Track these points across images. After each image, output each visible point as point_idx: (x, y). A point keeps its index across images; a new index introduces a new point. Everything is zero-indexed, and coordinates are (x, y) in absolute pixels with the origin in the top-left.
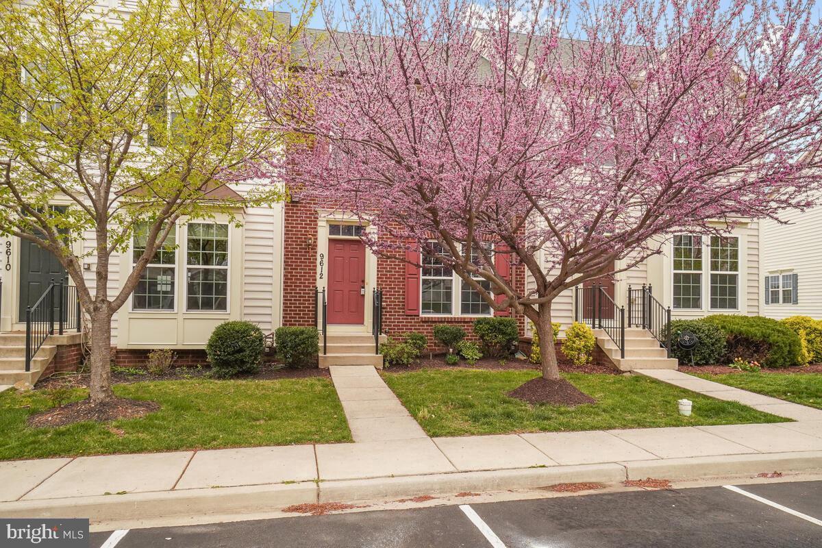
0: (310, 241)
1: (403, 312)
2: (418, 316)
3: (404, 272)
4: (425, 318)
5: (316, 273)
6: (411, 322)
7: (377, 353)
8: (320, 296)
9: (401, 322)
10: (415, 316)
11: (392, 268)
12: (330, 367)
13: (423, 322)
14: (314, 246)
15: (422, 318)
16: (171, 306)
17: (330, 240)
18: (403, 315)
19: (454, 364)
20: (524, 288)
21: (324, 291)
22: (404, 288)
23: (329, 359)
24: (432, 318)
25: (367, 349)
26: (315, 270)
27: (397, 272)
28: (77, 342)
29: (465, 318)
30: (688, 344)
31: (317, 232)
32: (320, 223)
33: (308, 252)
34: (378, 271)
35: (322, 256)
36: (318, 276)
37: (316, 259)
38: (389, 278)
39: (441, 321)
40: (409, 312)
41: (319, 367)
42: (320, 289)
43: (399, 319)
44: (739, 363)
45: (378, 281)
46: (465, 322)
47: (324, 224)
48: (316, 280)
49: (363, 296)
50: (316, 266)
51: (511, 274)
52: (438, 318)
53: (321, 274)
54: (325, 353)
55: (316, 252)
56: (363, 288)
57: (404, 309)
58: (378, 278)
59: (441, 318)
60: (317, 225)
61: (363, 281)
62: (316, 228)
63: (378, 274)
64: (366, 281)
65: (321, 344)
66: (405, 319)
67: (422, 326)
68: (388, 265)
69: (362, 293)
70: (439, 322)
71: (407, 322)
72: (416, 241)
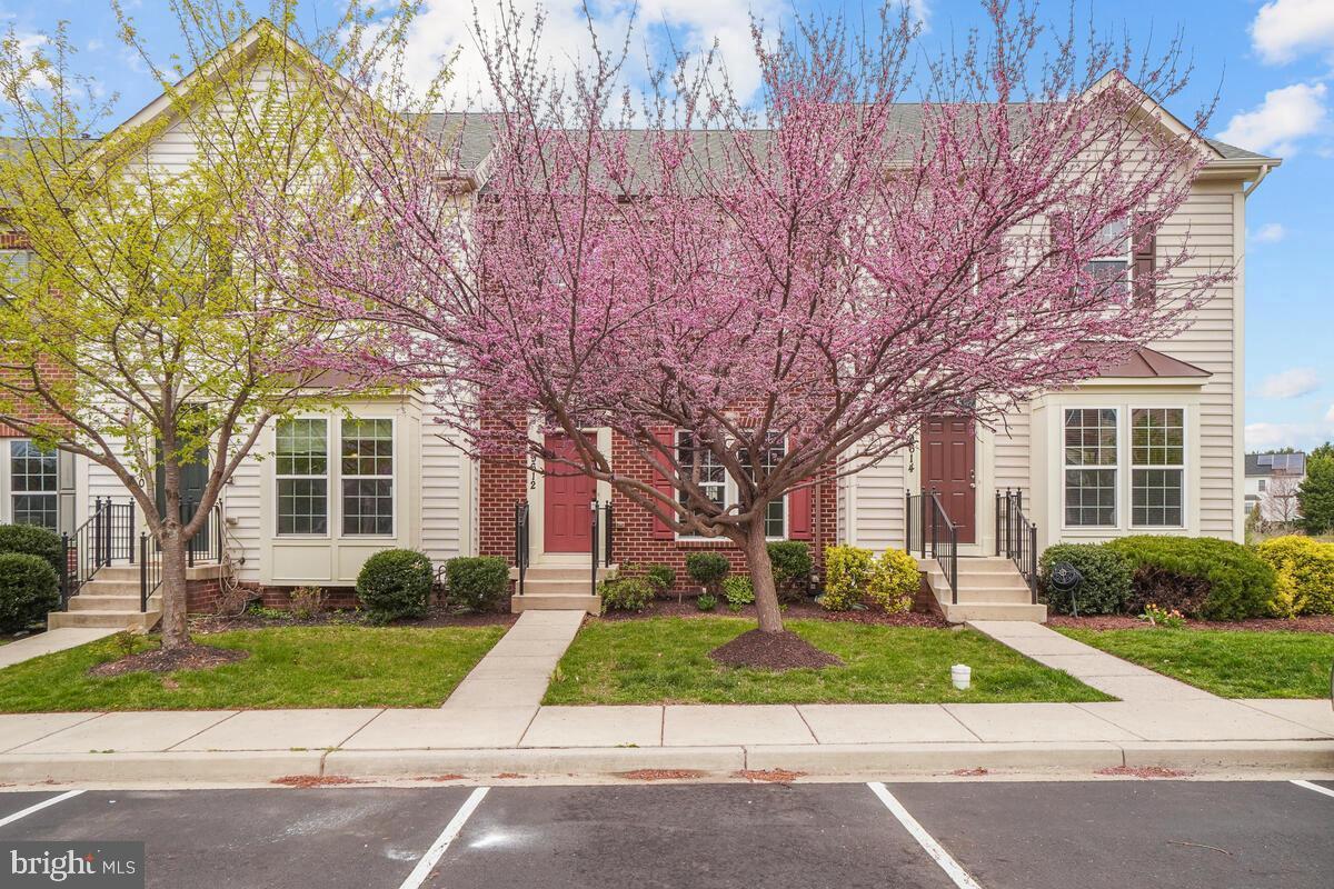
1: (651, 535)
2: (673, 540)
3: (651, 477)
4: (683, 543)
5: (526, 481)
6: (663, 549)
7: (594, 594)
9: (647, 549)
10: (668, 540)
11: (634, 472)
12: (523, 612)
13: (681, 549)
15: (678, 543)
16: (323, 530)
17: (547, 434)
18: (651, 539)
19: (709, 610)
20: (835, 496)
23: (526, 601)
24: (692, 543)
25: (581, 587)
26: (525, 476)
27: (641, 477)
28: (215, 576)
30: (1064, 582)
31: (526, 424)
35: (534, 457)
36: (529, 485)
37: (526, 462)
39: (708, 547)
40: (658, 535)
41: (512, 611)
43: (645, 544)
44: (1153, 612)
45: (613, 491)
48: (526, 491)
49: (595, 512)
50: (526, 471)
52: (702, 543)
53: (533, 483)
54: (521, 593)
56: (595, 500)
57: (651, 530)
59: (707, 543)
61: (595, 491)
64: (599, 490)
66: (653, 544)
67: (679, 554)
68: (627, 467)
69: (593, 508)
70: (705, 549)
71: (655, 549)
72: (669, 431)
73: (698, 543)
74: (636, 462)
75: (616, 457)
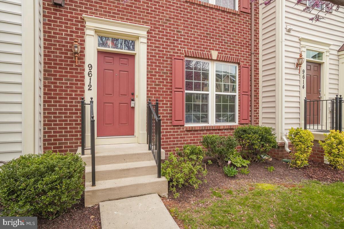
0: (76, 49)
1: (171, 123)
2: (183, 126)
3: (171, 86)
4: (189, 127)
5: (84, 84)
6: (178, 132)
7: (159, 176)
8: (88, 108)
9: (169, 132)
10: (181, 126)
11: (161, 82)
12: (101, 204)
13: (188, 131)
14: (81, 56)
15: (187, 128)
17: (100, 52)
18: (171, 126)
21: (92, 102)
22: (171, 101)
23: (100, 193)
24: (195, 127)
26: (83, 81)
27: (165, 85)
29: (220, 126)
31: (84, 41)
32: (87, 32)
33: (75, 62)
34: (148, 84)
35: (90, 66)
36: (86, 88)
37: (84, 70)
38: (158, 91)
39: (202, 130)
40: (176, 123)
41: (86, 206)
42: (87, 101)
43: (167, 129)
45: (148, 94)
46: (220, 130)
47: (92, 33)
48: (84, 91)
49: (133, 108)
50: (84, 77)
51: (251, 91)
53: (90, 86)
54: (94, 184)
55: (84, 63)
56: (133, 100)
57: (171, 120)
58: (148, 91)
59: (202, 127)
60: (84, 33)
61: (133, 94)
62: (83, 37)
63: (147, 88)
64: (136, 94)
65: (88, 169)
66: (172, 129)
67: (186, 134)
68: (157, 79)
69: (132, 105)
70: (200, 130)
71: (174, 132)
72: (181, 58)
73: (197, 127)
74: (162, 76)
75: (150, 72)
